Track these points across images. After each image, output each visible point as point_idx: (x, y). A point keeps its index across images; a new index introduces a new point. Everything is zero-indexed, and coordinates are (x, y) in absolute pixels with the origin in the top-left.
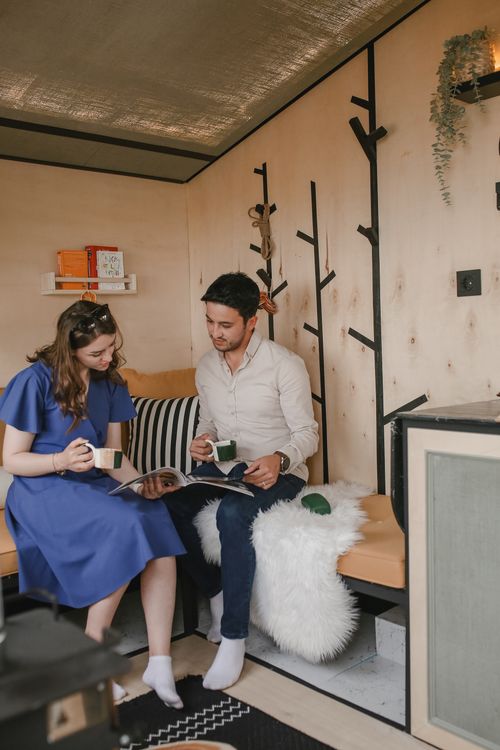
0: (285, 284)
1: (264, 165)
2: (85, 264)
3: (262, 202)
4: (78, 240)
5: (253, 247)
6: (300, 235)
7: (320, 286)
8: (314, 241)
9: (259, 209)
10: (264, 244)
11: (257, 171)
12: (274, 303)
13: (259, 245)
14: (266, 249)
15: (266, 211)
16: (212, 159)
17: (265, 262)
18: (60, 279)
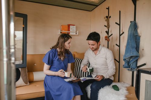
0: (112, 35)
1: (109, 7)
2: (67, 28)
3: (108, 16)
4: (66, 23)
5: (105, 26)
6: (116, 23)
7: (120, 35)
8: (119, 25)
9: (107, 17)
10: (107, 25)
11: (107, 8)
12: (109, 39)
13: (106, 25)
14: (108, 26)
15: (109, 18)
16: (97, 6)
17: (108, 29)
18: (61, 31)
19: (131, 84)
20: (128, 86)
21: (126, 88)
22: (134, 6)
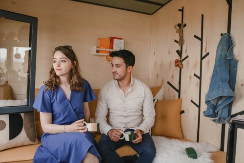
0: (187, 57)
1: (183, 8)
2: (109, 44)
3: (181, 23)
4: (107, 35)
5: (176, 41)
6: (196, 36)
7: (202, 58)
8: (201, 40)
9: (179, 25)
10: (180, 40)
11: (180, 10)
12: (182, 64)
13: (178, 40)
14: (181, 42)
15: (182, 26)
16: (162, 5)
17: (180, 47)
18: (98, 49)
19: (219, 147)
20: (214, 150)
21: (211, 154)
22: (227, 6)
